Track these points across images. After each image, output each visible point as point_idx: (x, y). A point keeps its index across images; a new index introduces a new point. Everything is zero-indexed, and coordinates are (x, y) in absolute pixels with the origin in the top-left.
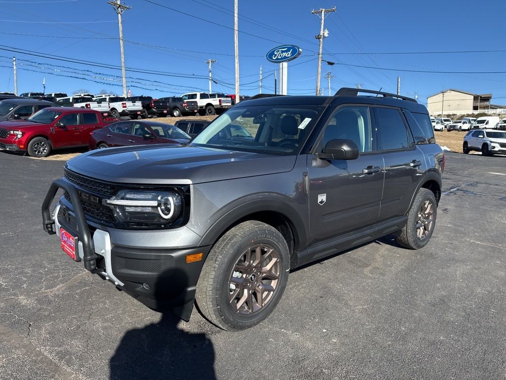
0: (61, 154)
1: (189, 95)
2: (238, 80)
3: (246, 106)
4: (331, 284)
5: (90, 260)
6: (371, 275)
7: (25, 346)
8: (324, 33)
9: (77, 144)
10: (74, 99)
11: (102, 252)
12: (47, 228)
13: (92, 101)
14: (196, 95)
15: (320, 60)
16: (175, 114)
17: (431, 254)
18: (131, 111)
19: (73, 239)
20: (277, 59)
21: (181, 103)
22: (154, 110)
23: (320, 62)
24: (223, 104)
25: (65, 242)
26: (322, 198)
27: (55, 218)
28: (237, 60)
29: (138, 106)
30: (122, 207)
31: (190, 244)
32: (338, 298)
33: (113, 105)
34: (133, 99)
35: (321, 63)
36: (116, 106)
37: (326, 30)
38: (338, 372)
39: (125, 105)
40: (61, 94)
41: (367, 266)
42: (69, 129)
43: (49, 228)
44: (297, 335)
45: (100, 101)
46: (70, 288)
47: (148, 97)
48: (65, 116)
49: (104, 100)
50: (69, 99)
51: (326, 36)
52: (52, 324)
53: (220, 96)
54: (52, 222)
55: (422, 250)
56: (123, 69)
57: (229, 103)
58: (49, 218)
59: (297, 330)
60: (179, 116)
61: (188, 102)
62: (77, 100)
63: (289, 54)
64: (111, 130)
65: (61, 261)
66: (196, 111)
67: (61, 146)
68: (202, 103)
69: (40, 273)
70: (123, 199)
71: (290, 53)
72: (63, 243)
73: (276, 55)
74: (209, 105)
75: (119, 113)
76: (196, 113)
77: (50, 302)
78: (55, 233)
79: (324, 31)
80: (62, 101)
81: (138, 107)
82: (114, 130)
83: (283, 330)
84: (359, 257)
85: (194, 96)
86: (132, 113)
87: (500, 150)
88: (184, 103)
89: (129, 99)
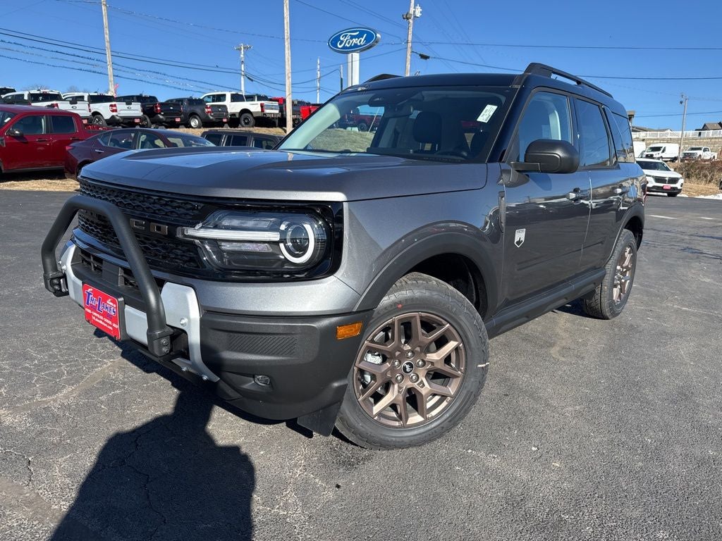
0: (18, 181)
1: (214, 96)
2: (290, 75)
3: (372, 90)
4: (512, 374)
5: (161, 337)
6: (563, 359)
7: (29, 503)
8: (414, 12)
9: (43, 165)
10: (31, 95)
11: (183, 322)
12: (52, 285)
13: (61, 99)
14: (225, 95)
15: (409, 50)
16: (193, 124)
17: (632, 326)
18: (125, 118)
19: (113, 302)
20: (344, 47)
21: (202, 107)
22: (161, 117)
23: (409, 53)
24: (267, 111)
25: (92, 308)
26: (520, 235)
27: (68, 267)
28: (287, 44)
29: (136, 110)
30: (215, 242)
31: (339, 308)
32: (531, 396)
33: (97, 107)
34: (128, 100)
35: (411, 56)
36: (101, 108)
37: (418, 7)
38: (586, 518)
39: (114, 108)
40: (5, 89)
41: (552, 345)
42: (29, 141)
43: (57, 285)
44: (494, 458)
45: (74, 100)
46: (87, 392)
47: (150, 97)
48: (22, 120)
49: (81, 98)
50: (23, 95)
51: (418, 16)
52: (70, 457)
53: (260, 98)
54: (60, 274)
55: (616, 319)
56: (108, 53)
57: (275, 109)
58: (55, 269)
59: (492, 451)
60: (199, 127)
61: (212, 106)
62: (35, 98)
63: (361, 41)
64: (101, 142)
65: (58, 348)
66: (225, 120)
67: (16, 168)
68: (234, 108)
69: (26, 368)
70: (216, 227)
71: (363, 40)
72: (89, 311)
73: (342, 42)
74: (245, 111)
75: (106, 120)
76: (225, 123)
77: (56, 419)
78: (67, 293)
79: (415, 8)
80: (10, 98)
81: (136, 112)
82: (106, 143)
83: (470, 451)
84: (534, 332)
85: (221, 98)
86: (126, 121)
87: (654, 187)
88: (207, 108)
89: (120, 99)
